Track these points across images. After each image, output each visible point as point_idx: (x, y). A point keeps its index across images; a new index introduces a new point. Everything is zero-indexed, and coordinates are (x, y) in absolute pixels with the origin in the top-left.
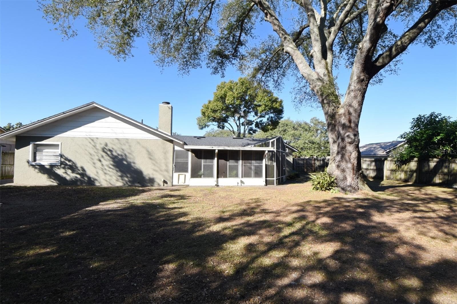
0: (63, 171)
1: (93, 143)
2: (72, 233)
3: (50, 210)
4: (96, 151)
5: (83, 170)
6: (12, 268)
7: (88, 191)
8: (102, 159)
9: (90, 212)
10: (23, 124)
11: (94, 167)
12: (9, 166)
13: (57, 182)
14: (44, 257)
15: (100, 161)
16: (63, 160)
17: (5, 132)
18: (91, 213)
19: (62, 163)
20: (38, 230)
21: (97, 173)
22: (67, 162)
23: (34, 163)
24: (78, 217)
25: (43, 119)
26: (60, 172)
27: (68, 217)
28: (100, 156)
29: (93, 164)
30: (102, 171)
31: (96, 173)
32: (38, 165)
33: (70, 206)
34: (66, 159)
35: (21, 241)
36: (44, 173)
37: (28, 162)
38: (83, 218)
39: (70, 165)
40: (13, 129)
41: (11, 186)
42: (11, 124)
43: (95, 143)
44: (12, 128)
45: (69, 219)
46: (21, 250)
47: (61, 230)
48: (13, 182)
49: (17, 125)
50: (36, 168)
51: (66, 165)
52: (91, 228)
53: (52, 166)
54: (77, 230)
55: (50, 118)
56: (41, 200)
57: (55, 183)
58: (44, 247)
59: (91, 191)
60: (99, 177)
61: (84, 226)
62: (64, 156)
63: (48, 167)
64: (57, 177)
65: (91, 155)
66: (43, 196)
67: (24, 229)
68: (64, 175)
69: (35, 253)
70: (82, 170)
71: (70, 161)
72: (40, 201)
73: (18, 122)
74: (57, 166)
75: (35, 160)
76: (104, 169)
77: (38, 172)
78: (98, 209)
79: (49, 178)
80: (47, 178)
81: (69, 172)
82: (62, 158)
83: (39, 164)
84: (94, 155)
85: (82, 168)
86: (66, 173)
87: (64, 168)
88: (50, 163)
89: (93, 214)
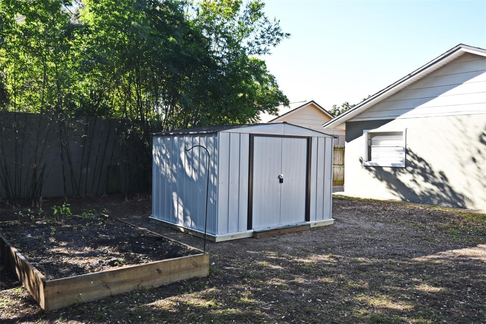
0: (410, 176)
1: (460, 126)
2: (433, 289)
3: (395, 241)
4: (466, 141)
5: (444, 177)
6: (355, 317)
7: (453, 218)
8: (478, 157)
9: (462, 259)
10: (351, 104)
11: (463, 172)
12: (338, 166)
13: (402, 196)
14: (395, 317)
15: (474, 160)
16: (409, 158)
17: (331, 119)
18: (464, 261)
19: (408, 163)
20: (382, 270)
21: (468, 184)
22: (416, 162)
23: (368, 164)
24: (441, 263)
25: (380, 91)
26: (405, 178)
27: (424, 260)
28: (474, 151)
29: (460, 167)
30: (479, 181)
31: (466, 186)
32: (373, 167)
33: (425, 239)
34: (414, 156)
35: (361, 281)
36: (381, 180)
37: (361, 161)
38: (450, 268)
39: (421, 168)
40: (339, 114)
41: (342, 196)
42: (336, 105)
43: (464, 125)
44: (337, 112)
45: (426, 263)
46: (362, 294)
47: (416, 279)
48: (343, 190)
49: (343, 106)
50: (370, 170)
51: (415, 167)
52: (467, 290)
53: (395, 168)
54: (442, 287)
55: (389, 87)
56: (381, 222)
57: (397, 197)
58: (393, 301)
59: (458, 218)
60: (471, 193)
61: (454, 282)
62: (411, 151)
63: (389, 170)
64: (400, 187)
65: (456, 149)
66: (383, 216)
67: (364, 264)
68: (412, 185)
69: (382, 305)
70: (442, 178)
71: (420, 160)
72: (381, 224)
73: (344, 103)
74: (402, 168)
75: (369, 159)
76: (482, 176)
77: (374, 177)
78: (476, 257)
79: (388, 188)
80: (387, 188)
81: (420, 179)
82: (409, 154)
83: (375, 165)
84: (463, 150)
85: (441, 173)
86: (414, 181)
87: (412, 172)
88: (392, 164)
89: (467, 263)
